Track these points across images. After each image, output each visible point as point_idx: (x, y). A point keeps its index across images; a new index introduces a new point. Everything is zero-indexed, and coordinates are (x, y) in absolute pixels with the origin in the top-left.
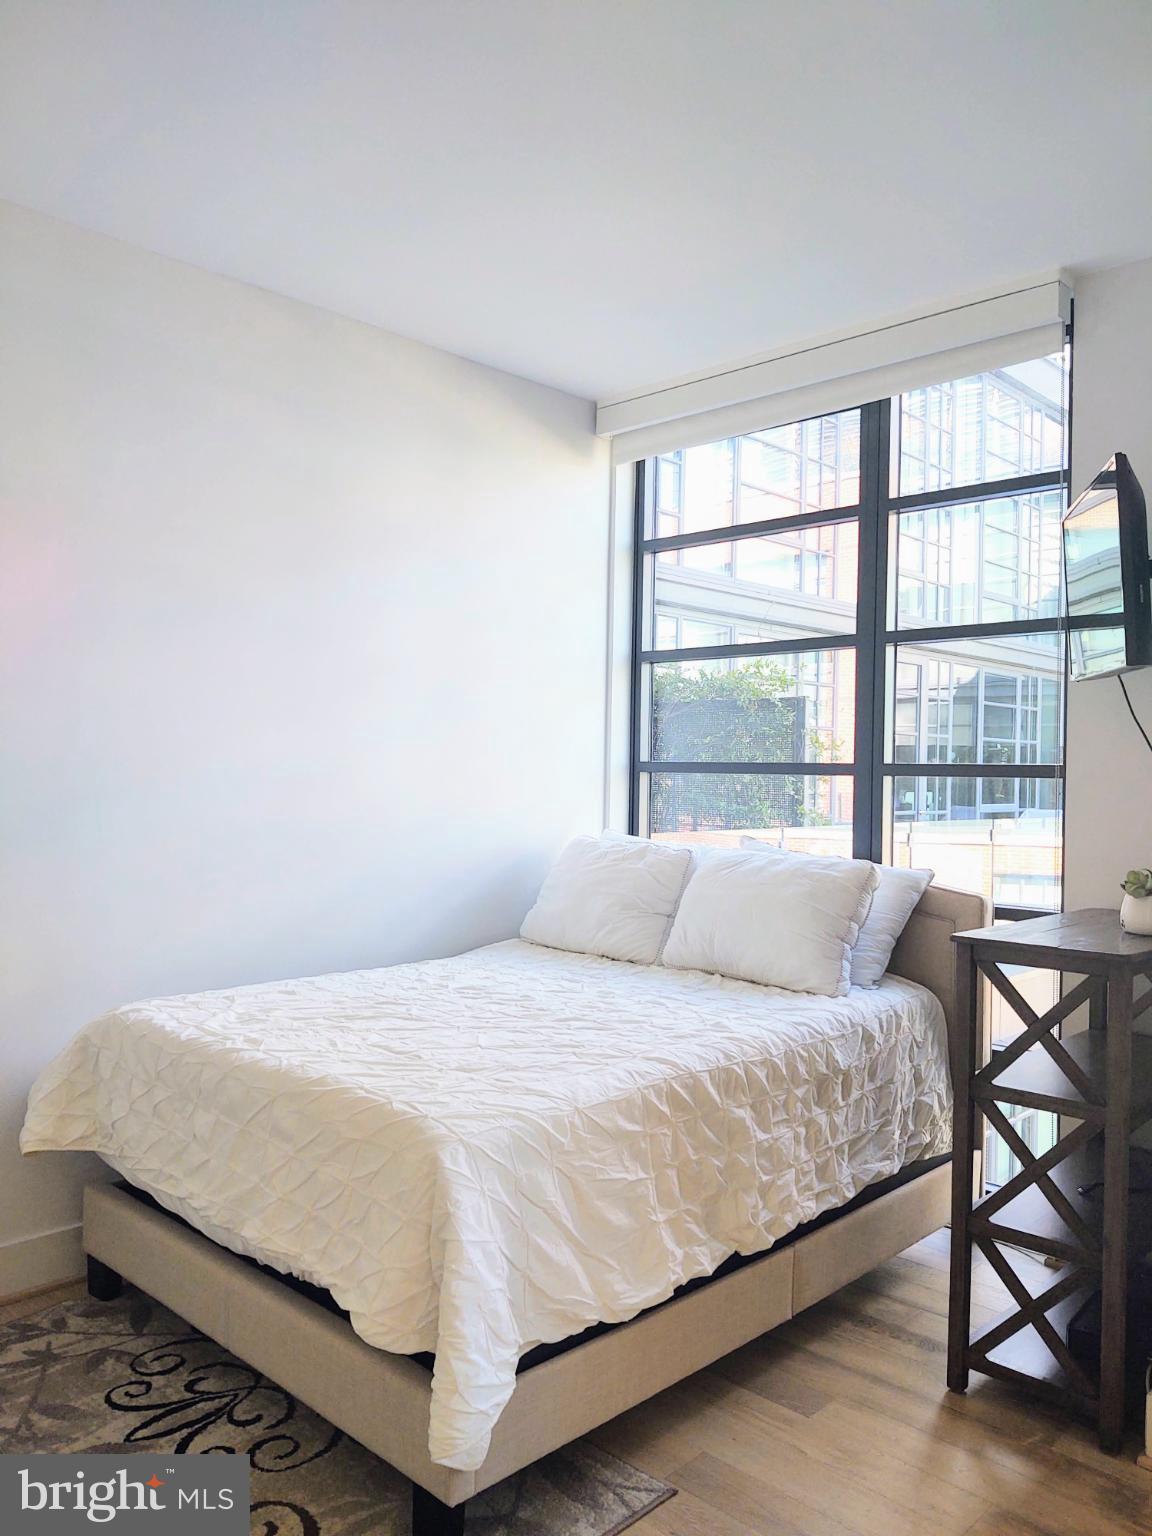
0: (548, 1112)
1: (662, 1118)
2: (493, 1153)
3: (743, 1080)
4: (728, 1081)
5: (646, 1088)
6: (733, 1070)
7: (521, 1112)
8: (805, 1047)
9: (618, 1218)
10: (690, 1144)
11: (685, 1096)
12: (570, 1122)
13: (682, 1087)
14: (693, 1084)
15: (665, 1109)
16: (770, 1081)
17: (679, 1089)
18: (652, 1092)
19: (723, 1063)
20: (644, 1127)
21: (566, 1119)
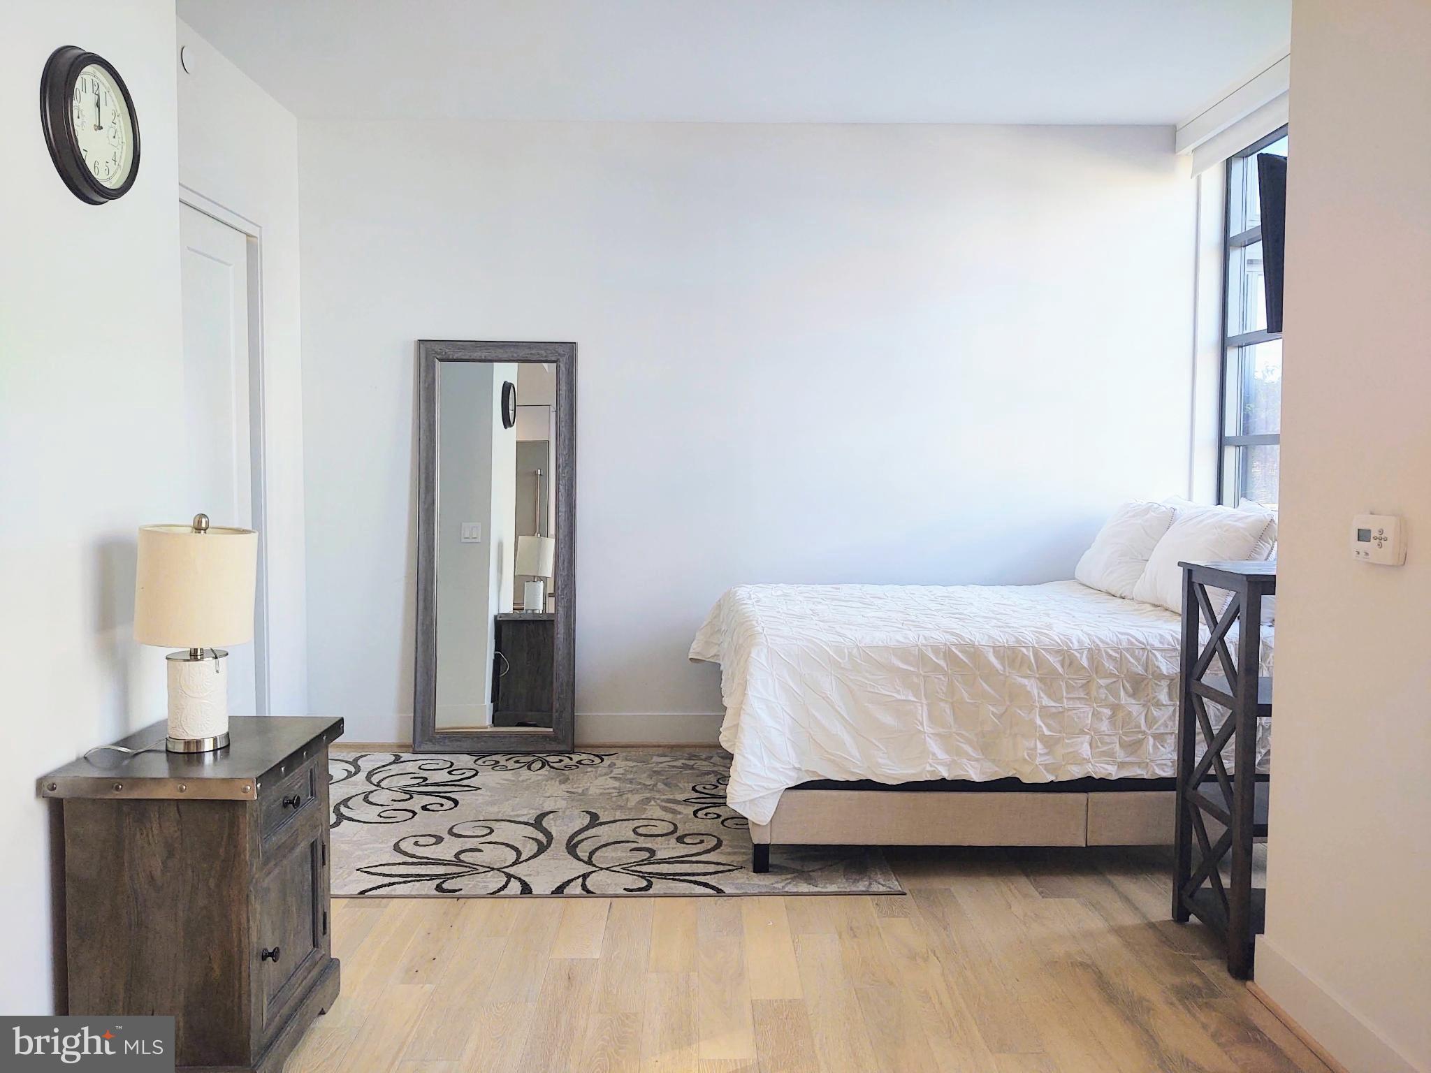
0: (833, 644)
1: (937, 668)
2: (785, 656)
3: (1029, 658)
4: (1012, 656)
5: (926, 646)
6: (1020, 651)
7: (814, 639)
8: (1116, 650)
9: (888, 719)
10: (964, 689)
11: (965, 659)
12: (849, 652)
13: (961, 652)
14: (974, 652)
15: (942, 663)
16: (1066, 666)
17: (957, 652)
18: (930, 649)
19: (1012, 644)
20: (918, 669)
21: (846, 651)
